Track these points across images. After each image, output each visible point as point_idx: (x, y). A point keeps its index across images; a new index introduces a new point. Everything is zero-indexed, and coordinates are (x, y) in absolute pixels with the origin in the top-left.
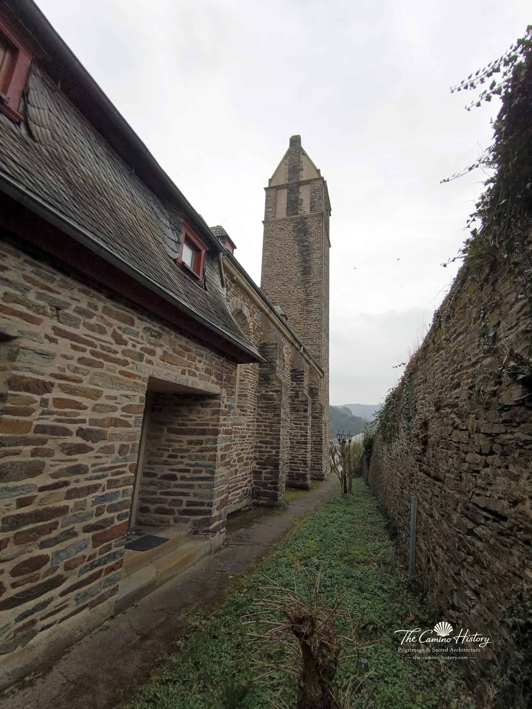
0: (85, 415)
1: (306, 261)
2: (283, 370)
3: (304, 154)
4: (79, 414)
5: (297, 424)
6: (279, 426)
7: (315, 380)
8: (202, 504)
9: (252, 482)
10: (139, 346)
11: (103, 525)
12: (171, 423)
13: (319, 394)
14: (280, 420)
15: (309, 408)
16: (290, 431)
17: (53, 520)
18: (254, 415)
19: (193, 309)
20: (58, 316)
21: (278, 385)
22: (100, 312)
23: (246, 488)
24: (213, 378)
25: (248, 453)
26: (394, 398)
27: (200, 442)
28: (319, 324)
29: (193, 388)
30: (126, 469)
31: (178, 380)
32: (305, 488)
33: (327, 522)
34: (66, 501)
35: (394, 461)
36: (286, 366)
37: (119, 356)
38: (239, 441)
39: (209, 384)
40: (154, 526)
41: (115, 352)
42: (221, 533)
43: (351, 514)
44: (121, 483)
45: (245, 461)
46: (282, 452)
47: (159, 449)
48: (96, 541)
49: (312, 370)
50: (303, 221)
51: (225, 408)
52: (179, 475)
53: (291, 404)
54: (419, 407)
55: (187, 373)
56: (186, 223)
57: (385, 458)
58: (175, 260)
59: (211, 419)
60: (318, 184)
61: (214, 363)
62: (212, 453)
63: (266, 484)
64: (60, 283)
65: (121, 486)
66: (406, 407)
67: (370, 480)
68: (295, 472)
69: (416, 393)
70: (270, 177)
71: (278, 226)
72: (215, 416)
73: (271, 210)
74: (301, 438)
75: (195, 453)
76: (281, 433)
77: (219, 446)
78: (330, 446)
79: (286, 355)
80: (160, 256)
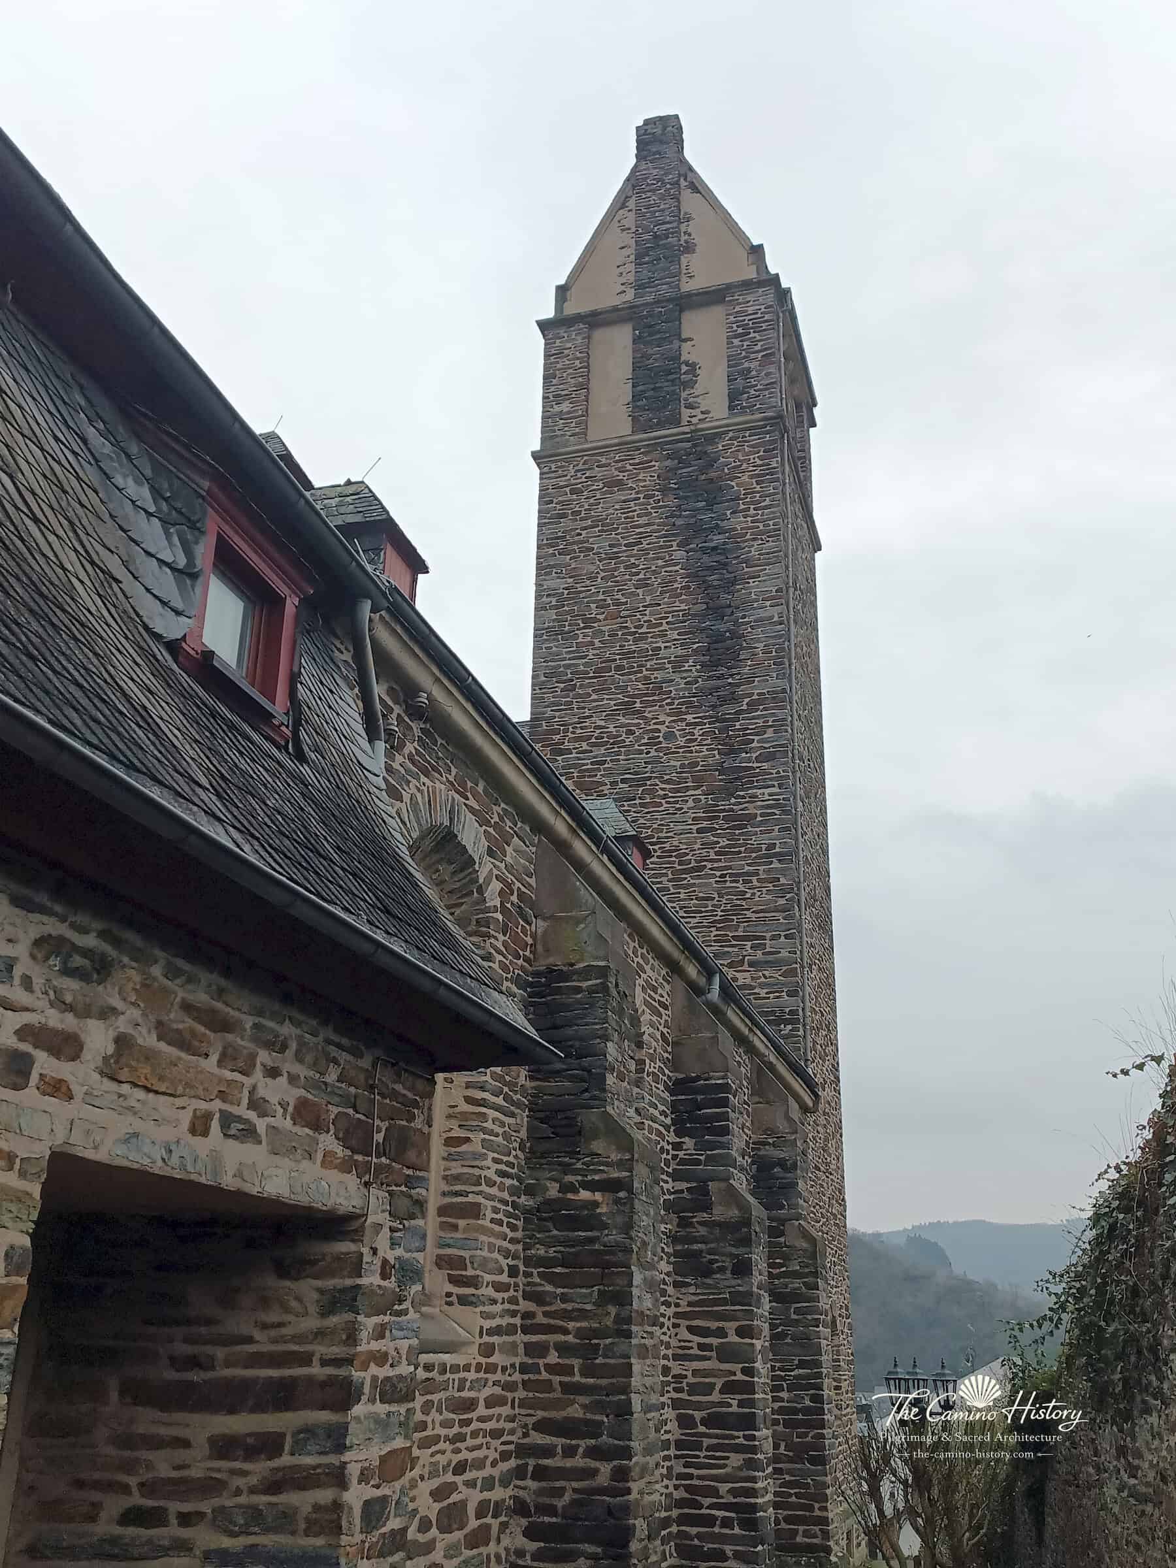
1: (717, 611)
2: (638, 1083)
3: (697, 187)
5: (705, 1332)
6: (624, 1348)
7: (782, 1125)
12: (139, 1357)
13: (801, 1185)
14: (629, 1320)
15: (759, 1258)
16: (675, 1368)
18: (513, 1301)
19: (246, 853)
21: (615, 1156)
24: (328, 1142)
25: (489, 1484)
26: (1127, 1210)
27: (269, 1445)
28: (783, 872)
29: (239, 1195)
31: (175, 1161)
36: (649, 1067)
38: (446, 1424)
39: (311, 1170)
45: (473, 1523)
46: (644, 1470)
47: (80, 1484)
50: (700, 448)
51: (385, 1276)
53: (675, 1240)
55: (215, 1125)
56: (220, 496)
57: (1110, 1491)
58: (173, 647)
59: (318, 1334)
60: (758, 302)
61: (332, 1077)
62: (324, 1496)
70: (562, 281)
71: (597, 472)
72: (337, 1319)
73: (565, 406)
74: (727, 1398)
75: (245, 1498)
76: (636, 1381)
77: (356, 1459)
78: (860, 1427)
79: (646, 1017)
80: (111, 633)
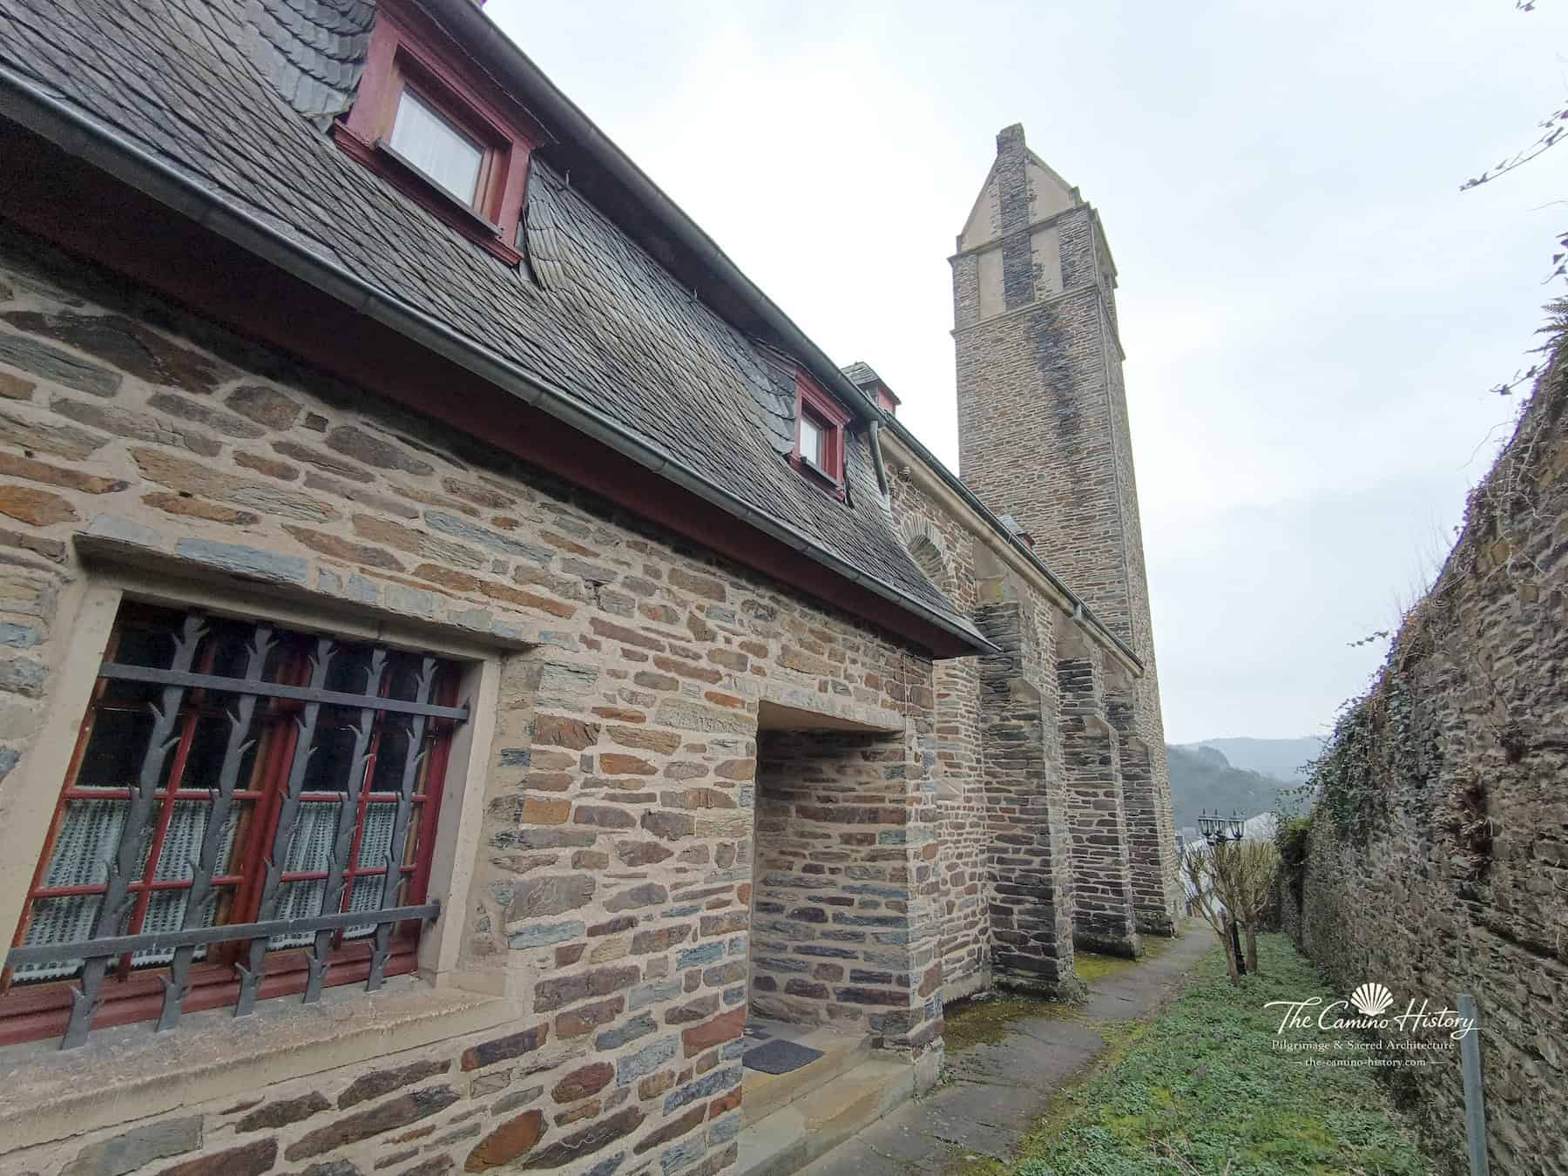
0: (656, 784)
1: (1065, 403)
2: (1039, 664)
3: (1035, 162)
4: (643, 784)
5: (1086, 794)
6: (1043, 801)
7: (1123, 685)
8: (885, 979)
9: (990, 932)
10: (737, 640)
11: (700, 1011)
12: (804, 796)
13: (1136, 718)
14: (1044, 786)
15: (1115, 756)
16: (1070, 813)
17: (614, 995)
18: (979, 776)
19: (834, 553)
20: (598, 597)
21: (1030, 702)
22: (664, 582)
23: (976, 947)
24: (883, 695)
25: (975, 864)
26: (1362, 724)
27: (868, 839)
28: (1114, 546)
29: (844, 721)
30: (732, 895)
31: (814, 704)
32: (1127, 954)
33: (1202, 1044)
34: (632, 957)
35: (1381, 895)
36: (1044, 655)
37: (704, 663)
38: (951, 835)
39: (876, 709)
40: (787, 1020)
41: (697, 657)
42: (934, 1050)
43: (1265, 1029)
44: (725, 925)
45: (969, 883)
46: (1058, 862)
47: (782, 853)
48: (692, 1043)
49: (1109, 662)
50: (1047, 313)
51: (917, 761)
52: (829, 910)
53: (1065, 746)
54: (1449, 750)
55: (830, 688)
56: (802, 378)
57: (1351, 885)
58: (787, 457)
59: (887, 787)
60: (1077, 221)
61: (882, 662)
62: (898, 864)
63: (1024, 940)
64: (599, 537)
65: (724, 932)
66: (1403, 749)
67: (1308, 941)
68: (1092, 912)
69: (1434, 711)
70: (960, 233)
71: (988, 336)
72: (896, 781)
73: (967, 302)
74: (1101, 828)
75: (859, 863)
76: (1050, 818)
77: (912, 847)
79: (1040, 629)
80: (759, 453)
